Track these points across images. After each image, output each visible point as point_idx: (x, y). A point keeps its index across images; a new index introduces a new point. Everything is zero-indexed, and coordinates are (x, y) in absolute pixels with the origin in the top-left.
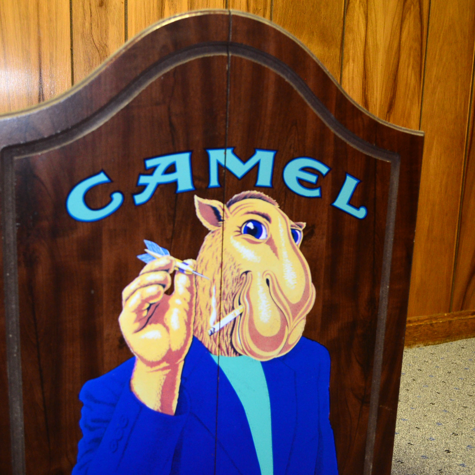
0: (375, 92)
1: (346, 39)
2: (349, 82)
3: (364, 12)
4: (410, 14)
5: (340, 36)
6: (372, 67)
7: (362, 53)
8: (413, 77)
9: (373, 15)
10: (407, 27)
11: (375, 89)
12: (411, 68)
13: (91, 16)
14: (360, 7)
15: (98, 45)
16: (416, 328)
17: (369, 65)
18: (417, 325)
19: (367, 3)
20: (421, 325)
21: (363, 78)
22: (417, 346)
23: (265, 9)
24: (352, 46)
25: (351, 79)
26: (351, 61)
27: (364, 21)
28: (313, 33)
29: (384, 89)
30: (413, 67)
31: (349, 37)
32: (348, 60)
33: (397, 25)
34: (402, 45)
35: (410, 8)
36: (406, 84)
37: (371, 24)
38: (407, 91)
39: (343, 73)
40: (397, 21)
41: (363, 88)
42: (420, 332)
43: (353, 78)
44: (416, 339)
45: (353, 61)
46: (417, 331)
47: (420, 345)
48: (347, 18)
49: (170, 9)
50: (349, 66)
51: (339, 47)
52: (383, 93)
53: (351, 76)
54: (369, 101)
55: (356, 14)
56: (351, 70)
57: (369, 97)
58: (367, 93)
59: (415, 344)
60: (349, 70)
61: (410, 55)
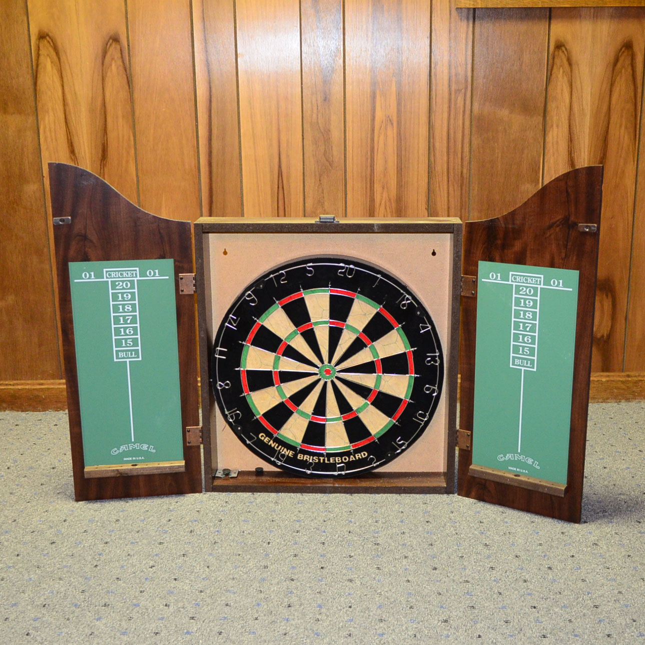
0: (583, 154)
1: (549, 108)
2: (553, 145)
3: (569, 81)
4: (621, 77)
5: (543, 105)
6: (578, 131)
7: (567, 118)
8: (626, 137)
9: (578, 82)
10: (618, 89)
11: (582, 150)
12: (623, 128)
13: (317, 109)
14: (563, 76)
15: (323, 131)
16: (635, 383)
17: (575, 129)
18: (637, 381)
19: (571, 73)
20: (641, 380)
21: (569, 141)
22: (637, 401)
23: (466, 88)
24: (555, 112)
25: (555, 143)
26: (555, 126)
27: (569, 89)
28: (514, 104)
29: (593, 150)
30: (626, 128)
31: (552, 106)
32: (552, 126)
33: (605, 90)
34: (613, 107)
35: (621, 72)
36: (619, 144)
37: (576, 91)
38: (620, 151)
39: (547, 138)
40: (606, 86)
41: (568, 151)
42: (641, 387)
43: (557, 142)
44: (636, 394)
45: (557, 126)
46: (636, 386)
47: (640, 401)
48: (550, 88)
49: (381, 97)
50: (553, 131)
51: (542, 114)
52: (592, 154)
53: (555, 140)
54: (576, 161)
55: (559, 84)
56: (555, 135)
57: (576, 158)
58: (573, 155)
59: (635, 399)
60: (553, 135)
61: (622, 116)
